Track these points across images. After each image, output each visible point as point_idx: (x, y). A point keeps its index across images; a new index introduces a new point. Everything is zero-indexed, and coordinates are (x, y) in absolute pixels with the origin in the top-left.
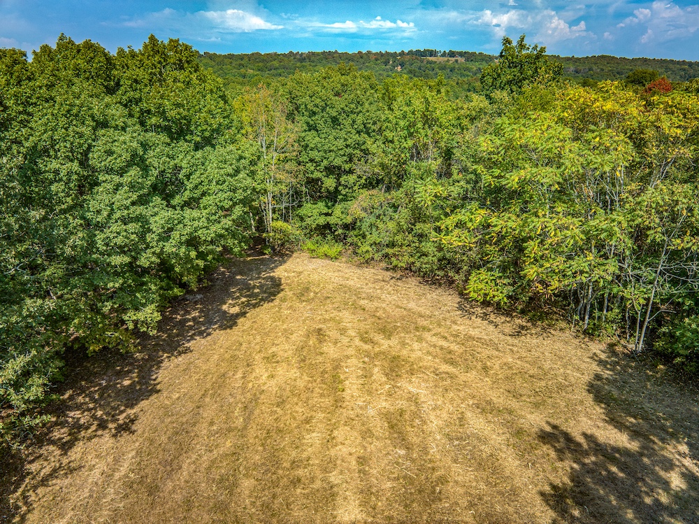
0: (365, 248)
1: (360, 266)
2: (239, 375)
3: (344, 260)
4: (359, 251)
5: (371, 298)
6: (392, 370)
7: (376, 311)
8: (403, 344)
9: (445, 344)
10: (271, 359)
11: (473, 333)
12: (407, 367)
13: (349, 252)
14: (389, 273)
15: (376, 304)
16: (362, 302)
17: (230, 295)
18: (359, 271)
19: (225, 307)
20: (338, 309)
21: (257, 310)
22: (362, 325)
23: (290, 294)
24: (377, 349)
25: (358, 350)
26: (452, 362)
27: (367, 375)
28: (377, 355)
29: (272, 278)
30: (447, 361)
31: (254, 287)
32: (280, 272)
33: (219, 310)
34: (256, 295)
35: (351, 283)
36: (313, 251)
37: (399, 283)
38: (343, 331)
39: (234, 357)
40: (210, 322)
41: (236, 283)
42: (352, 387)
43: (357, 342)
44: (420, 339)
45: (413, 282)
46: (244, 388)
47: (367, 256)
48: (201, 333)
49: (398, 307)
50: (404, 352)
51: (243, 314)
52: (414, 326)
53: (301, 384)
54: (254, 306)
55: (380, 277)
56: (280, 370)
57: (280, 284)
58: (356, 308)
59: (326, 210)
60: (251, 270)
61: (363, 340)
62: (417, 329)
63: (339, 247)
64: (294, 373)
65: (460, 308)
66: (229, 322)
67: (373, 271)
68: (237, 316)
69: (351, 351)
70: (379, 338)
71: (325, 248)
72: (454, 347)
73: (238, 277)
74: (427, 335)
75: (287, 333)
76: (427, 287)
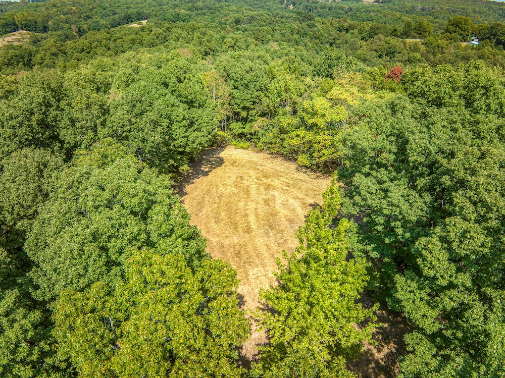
0: (260, 144)
1: (257, 152)
2: (214, 189)
3: (250, 149)
4: (257, 146)
5: (261, 165)
6: (267, 188)
7: (263, 170)
8: (272, 181)
9: (287, 181)
10: (225, 185)
11: (299, 177)
12: (272, 188)
13: (253, 146)
14: (270, 156)
15: (263, 167)
16: (258, 167)
17: (203, 164)
18: (257, 155)
19: (202, 169)
20: (248, 169)
21: (216, 169)
22: (257, 175)
23: (228, 164)
24: (262, 182)
25: (256, 182)
26: (289, 186)
27: (258, 190)
28: (262, 184)
29: (219, 157)
30: (286, 186)
31: (212, 161)
32: (222, 155)
33: (201, 170)
34: (214, 164)
35: (253, 159)
36: (236, 145)
37: (274, 160)
38: (250, 177)
39: (211, 185)
40: (198, 174)
41: (204, 159)
42: (253, 192)
43: (255, 180)
44: (279, 179)
45: (280, 159)
46: (217, 193)
47: (261, 148)
48: (196, 177)
49: (272, 169)
50: (272, 183)
51: (211, 171)
52: (277, 175)
53: (236, 192)
54: (214, 168)
55: (266, 157)
56: (229, 188)
57: (223, 160)
58: (255, 169)
59: (242, 126)
60: (209, 154)
61: (258, 179)
62: (278, 176)
63: (248, 144)
64: (233, 189)
65: (297, 169)
66: (206, 174)
67: (263, 154)
68: (208, 172)
69: (253, 183)
70: (263, 179)
71: (242, 144)
72: (291, 182)
73: (204, 157)
74: (281, 178)
75: (229, 177)
76: (285, 161)
